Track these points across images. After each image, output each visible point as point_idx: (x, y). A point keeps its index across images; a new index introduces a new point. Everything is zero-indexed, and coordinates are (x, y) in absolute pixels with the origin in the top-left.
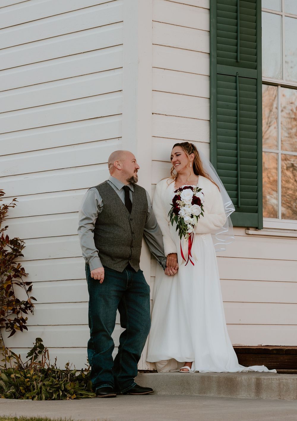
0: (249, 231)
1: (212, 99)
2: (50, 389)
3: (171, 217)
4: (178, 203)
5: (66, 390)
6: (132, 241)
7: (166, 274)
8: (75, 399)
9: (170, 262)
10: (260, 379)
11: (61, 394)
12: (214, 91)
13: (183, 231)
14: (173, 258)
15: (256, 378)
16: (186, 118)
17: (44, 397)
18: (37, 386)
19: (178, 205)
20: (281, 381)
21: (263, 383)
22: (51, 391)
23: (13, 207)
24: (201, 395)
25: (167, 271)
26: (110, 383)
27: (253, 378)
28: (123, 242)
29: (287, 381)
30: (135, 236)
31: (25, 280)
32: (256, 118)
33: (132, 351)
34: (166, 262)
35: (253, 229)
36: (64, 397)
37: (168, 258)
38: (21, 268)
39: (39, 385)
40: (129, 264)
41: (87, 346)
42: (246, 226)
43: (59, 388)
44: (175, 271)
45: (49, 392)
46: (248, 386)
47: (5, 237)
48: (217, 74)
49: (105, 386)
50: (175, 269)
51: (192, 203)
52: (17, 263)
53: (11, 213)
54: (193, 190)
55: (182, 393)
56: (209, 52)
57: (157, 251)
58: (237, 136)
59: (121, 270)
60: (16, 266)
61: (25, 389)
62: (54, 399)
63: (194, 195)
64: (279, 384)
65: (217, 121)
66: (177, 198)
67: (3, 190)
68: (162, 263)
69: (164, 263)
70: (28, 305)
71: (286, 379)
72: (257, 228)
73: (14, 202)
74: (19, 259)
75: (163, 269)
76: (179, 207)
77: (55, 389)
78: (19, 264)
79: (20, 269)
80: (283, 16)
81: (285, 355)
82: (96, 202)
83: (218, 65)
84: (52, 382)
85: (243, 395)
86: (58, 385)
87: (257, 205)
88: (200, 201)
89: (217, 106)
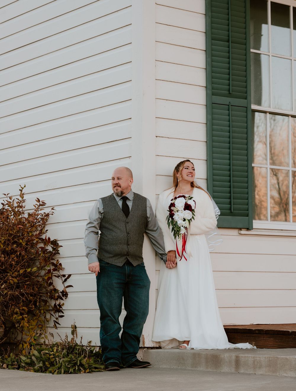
0: (242, 231)
1: (208, 124)
2: (68, 365)
3: (168, 221)
4: (173, 209)
5: (82, 365)
6: (128, 239)
7: (167, 267)
8: (88, 372)
9: (170, 257)
10: (239, 356)
11: (77, 368)
12: (210, 117)
13: (176, 232)
14: (172, 255)
15: (236, 356)
16: (186, 140)
17: (63, 371)
18: (59, 362)
19: (173, 211)
20: (255, 359)
21: (241, 360)
22: (69, 366)
23: (52, 214)
24: (193, 369)
25: (167, 264)
26: (116, 359)
27: (233, 355)
28: (120, 241)
29: (260, 359)
30: (130, 236)
31: (62, 273)
32: (247, 139)
33: (132, 332)
34: (166, 258)
35: (245, 230)
36: (79, 371)
37: (168, 254)
38: (59, 263)
39: (61, 361)
40: (128, 259)
41: (100, 327)
42: (238, 227)
43: (76, 363)
44: (174, 265)
45: (67, 367)
46: (229, 362)
47: (47, 238)
48: (213, 103)
49: (112, 361)
50: (174, 263)
51: (184, 209)
52: (56, 259)
53: (51, 219)
54: (186, 199)
55: (179, 366)
56: (205, 86)
57: (159, 249)
58: (230, 154)
59: (121, 265)
60: (55, 262)
61: (50, 364)
62: (71, 373)
63: (186, 202)
64: (254, 361)
65: (213, 142)
66: (173, 205)
67: (44, 201)
68: (164, 258)
69: (165, 258)
70: (64, 293)
71: (259, 357)
72: (248, 229)
73: (53, 211)
74: (57, 256)
75: (164, 263)
76: (174, 213)
77: (73, 365)
78: (58, 260)
79: (58, 265)
80: (270, 56)
81: (265, 335)
82: (97, 209)
83: (213, 96)
84: (71, 358)
85: (225, 369)
86: (75, 361)
87: (248, 210)
88: (191, 207)
89: (213, 130)
